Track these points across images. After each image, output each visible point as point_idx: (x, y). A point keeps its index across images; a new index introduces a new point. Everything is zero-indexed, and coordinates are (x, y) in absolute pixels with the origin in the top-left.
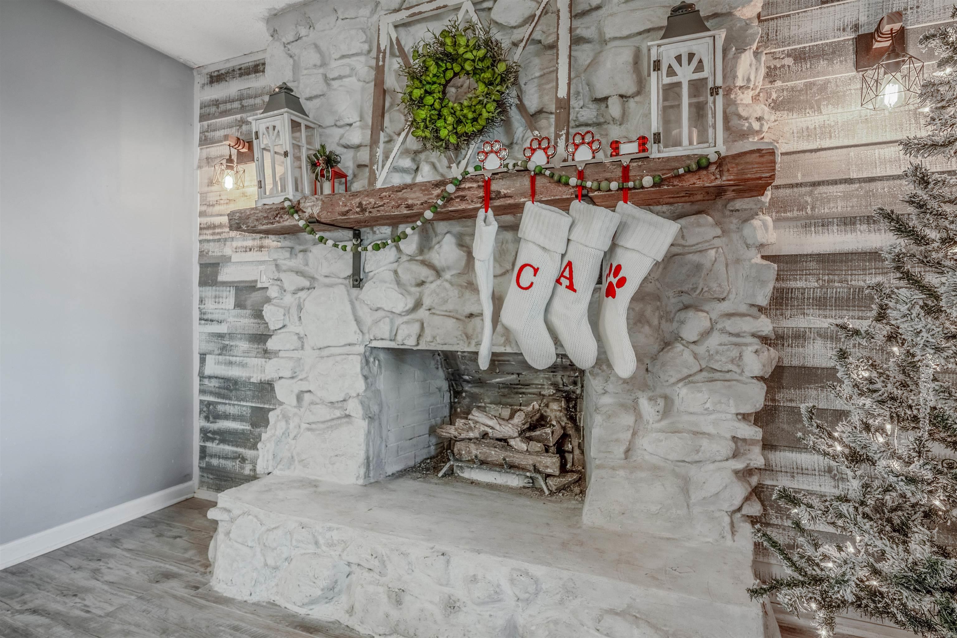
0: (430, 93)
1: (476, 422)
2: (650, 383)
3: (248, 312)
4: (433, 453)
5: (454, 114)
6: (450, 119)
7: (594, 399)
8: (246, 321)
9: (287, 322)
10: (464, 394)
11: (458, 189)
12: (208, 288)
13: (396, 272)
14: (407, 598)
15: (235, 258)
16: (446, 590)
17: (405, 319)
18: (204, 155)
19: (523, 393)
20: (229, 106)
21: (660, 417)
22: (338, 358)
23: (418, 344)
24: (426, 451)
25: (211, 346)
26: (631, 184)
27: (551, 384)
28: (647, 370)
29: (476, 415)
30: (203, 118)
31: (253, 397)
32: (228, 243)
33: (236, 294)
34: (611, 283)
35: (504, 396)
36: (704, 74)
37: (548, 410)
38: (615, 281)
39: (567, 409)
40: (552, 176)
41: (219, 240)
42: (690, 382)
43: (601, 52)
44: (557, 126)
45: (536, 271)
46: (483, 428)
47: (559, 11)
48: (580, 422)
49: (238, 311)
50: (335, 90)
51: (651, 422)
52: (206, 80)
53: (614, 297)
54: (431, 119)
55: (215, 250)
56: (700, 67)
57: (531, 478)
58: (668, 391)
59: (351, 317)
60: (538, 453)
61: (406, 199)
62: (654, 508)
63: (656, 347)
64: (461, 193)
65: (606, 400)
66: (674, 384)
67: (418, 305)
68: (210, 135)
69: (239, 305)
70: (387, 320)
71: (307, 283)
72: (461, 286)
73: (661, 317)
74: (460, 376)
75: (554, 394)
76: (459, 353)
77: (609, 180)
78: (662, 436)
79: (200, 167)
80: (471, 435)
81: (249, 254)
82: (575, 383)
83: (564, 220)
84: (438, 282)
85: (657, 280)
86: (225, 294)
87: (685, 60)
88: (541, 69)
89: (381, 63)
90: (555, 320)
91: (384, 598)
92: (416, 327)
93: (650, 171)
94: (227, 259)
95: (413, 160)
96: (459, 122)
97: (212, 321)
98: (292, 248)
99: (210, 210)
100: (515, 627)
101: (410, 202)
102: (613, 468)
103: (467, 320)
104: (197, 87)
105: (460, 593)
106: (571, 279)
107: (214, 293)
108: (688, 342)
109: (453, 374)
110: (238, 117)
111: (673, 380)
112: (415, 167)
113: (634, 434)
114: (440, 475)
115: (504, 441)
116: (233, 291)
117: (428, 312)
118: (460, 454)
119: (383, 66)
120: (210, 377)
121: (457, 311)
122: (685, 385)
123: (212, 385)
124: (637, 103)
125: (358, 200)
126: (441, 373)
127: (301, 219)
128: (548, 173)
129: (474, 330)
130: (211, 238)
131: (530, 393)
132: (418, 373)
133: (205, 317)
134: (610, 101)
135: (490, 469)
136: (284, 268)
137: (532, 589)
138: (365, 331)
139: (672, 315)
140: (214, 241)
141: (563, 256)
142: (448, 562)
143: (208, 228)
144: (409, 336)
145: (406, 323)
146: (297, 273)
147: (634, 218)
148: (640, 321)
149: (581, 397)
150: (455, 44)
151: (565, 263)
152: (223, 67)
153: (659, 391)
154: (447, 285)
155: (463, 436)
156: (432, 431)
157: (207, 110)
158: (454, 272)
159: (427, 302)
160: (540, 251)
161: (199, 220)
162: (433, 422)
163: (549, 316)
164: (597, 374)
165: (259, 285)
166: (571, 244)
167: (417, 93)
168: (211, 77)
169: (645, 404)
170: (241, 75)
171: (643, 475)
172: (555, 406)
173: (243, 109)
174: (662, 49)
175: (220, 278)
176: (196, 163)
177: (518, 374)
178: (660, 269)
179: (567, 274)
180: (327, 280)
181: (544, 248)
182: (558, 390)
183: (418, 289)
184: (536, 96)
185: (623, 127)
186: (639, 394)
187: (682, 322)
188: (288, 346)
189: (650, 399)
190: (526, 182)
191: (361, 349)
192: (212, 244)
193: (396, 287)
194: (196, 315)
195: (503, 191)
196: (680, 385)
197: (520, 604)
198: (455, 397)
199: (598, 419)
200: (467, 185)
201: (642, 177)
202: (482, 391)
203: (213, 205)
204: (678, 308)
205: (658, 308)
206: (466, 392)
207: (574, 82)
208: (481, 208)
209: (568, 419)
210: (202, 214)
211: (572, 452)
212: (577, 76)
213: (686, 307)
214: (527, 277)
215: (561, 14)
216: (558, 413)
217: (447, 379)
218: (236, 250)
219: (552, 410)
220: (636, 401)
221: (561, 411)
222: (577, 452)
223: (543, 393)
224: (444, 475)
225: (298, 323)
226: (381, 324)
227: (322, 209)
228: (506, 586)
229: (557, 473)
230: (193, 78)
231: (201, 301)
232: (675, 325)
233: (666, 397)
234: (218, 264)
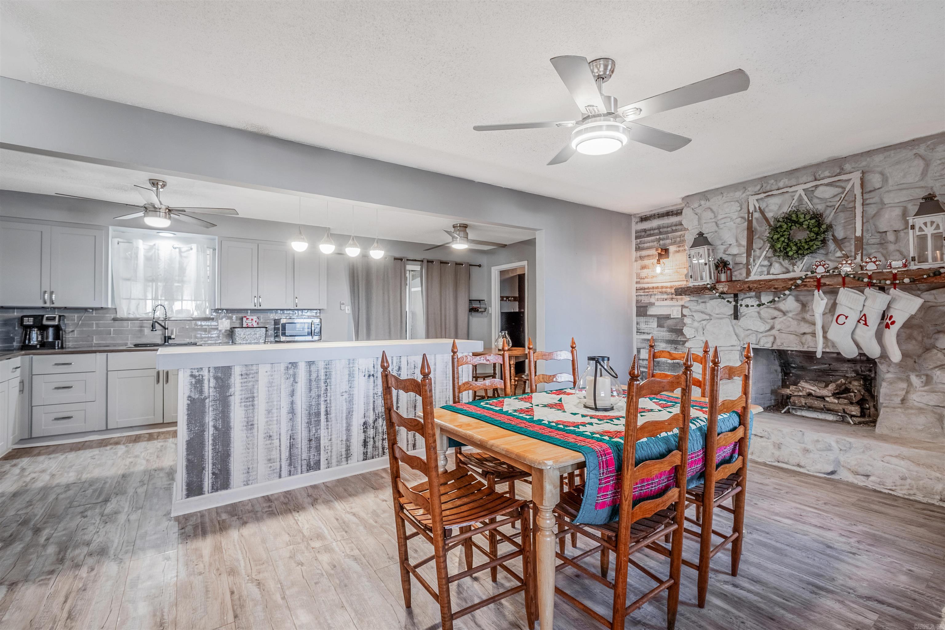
0: (782, 236)
1: (803, 388)
2: (917, 368)
3: (665, 329)
4: (773, 404)
5: (796, 245)
6: (794, 248)
7: (882, 376)
8: (664, 333)
9: (696, 335)
10: (791, 375)
11: (803, 282)
12: (641, 318)
13: (759, 313)
14: (783, 447)
15: (657, 303)
16: (803, 445)
17: (764, 334)
18: (639, 256)
19: (833, 375)
20: (652, 232)
21: (923, 385)
22: (727, 352)
23: (772, 347)
24: (769, 402)
25: (644, 345)
26: (897, 282)
27: (853, 371)
28: (915, 362)
29: (803, 384)
30: (637, 238)
31: (669, 370)
32: (653, 297)
33: (658, 321)
34: (887, 323)
35: (819, 376)
36: (941, 231)
37: (851, 386)
38: (889, 322)
39: (865, 385)
40: (854, 277)
41: (647, 295)
42: (943, 368)
43: (882, 209)
44: (855, 249)
45: (847, 317)
46: (808, 391)
47: (855, 195)
48: (874, 392)
49: (659, 329)
50: (721, 229)
51: (918, 387)
52: (638, 220)
53: (889, 328)
54: (783, 248)
55: (645, 300)
56: (938, 227)
57: (841, 416)
58: (929, 373)
59: (733, 333)
60: (845, 404)
61: (774, 285)
62: (920, 428)
63: (921, 351)
64: (804, 283)
65: (889, 376)
66: (932, 369)
67: (772, 328)
68: (641, 246)
69: (660, 326)
70: (754, 335)
71: (708, 317)
72: (798, 320)
73: (923, 337)
74: (789, 364)
75: (855, 376)
76: (789, 352)
77: (886, 280)
78: (924, 394)
79: (636, 261)
80: (801, 394)
81: (665, 302)
82: (870, 371)
83: (862, 298)
84: (785, 318)
85: (921, 318)
86: (651, 321)
87: (929, 224)
88: (845, 219)
89: (750, 219)
90: (857, 338)
91: (771, 447)
92: (771, 339)
93: (908, 276)
94: (652, 304)
95: (769, 261)
96: (799, 249)
97: (644, 333)
98: (697, 301)
99: (642, 281)
100: (839, 462)
101: (776, 286)
102: (894, 408)
103: (802, 336)
104: (633, 224)
105: (810, 447)
106: (865, 321)
107: (645, 320)
108: (941, 349)
109: (784, 363)
110: (658, 237)
111: (931, 367)
112: (769, 264)
113: (907, 392)
114: (783, 412)
115: (823, 398)
116: (656, 319)
117: (778, 332)
118: (795, 403)
119: (752, 220)
120: (643, 360)
121: (796, 332)
122: (940, 369)
123: (645, 363)
124: (905, 233)
125: (747, 285)
126: (777, 362)
127: (716, 293)
128: (852, 276)
129: (806, 340)
130: (643, 294)
131: (838, 376)
132: (765, 361)
133: (640, 331)
134: (888, 233)
135: (815, 411)
136: (693, 310)
137: (848, 446)
138: (741, 340)
139: (931, 336)
140: (645, 295)
141: (861, 312)
142: (803, 434)
143: (641, 289)
144: (767, 342)
145: (766, 336)
146: (702, 312)
147: (899, 296)
148: (909, 338)
149: (875, 378)
150: (797, 216)
151: (862, 314)
152: (648, 214)
153: (923, 372)
154: (790, 319)
155: (796, 394)
156: (774, 392)
157: (640, 234)
158: (794, 313)
159: (777, 327)
160: (849, 309)
161: (636, 285)
162: (773, 388)
163: (854, 336)
164: (883, 363)
165: (672, 317)
166: (865, 308)
167: (776, 237)
168: (641, 218)
169: (914, 378)
170: (659, 217)
171: (913, 411)
172: (856, 383)
173: (660, 233)
174: (915, 220)
175: (648, 313)
176: (634, 259)
177: (830, 365)
178: (923, 313)
179: (863, 318)
180: (717, 316)
181: (851, 308)
182: (858, 374)
183: (772, 321)
184: (842, 232)
185: (896, 245)
186: (910, 373)
187: (937, 339)
188: (697, 346)
189: (917, 376)
190: (840, 280)
191: (739, 348)
192: (643, 297)
193: (759, 320)
194: (635, 330)
195: (827, 283)
196: (936, 369)
197: (841, 452)
198: (785, 376)
199: (884, 384)
200: (808, 280)
201: (904, 278)
202: (803, 373)
203: (644, 279)
204: (934, 332)
205: (921, 332)
206: (792, 373)
207: (865, 225)
208: (815, 290)
209: (865, 391)
210: (637, 283)
211: (869, 409)
212: (867, 222)
213: (939, 332)
214: (842, 319)
215: (857, 197)
216: (858, 387)
217: (780, 366)
218: (658, 300)
219: (853, 385)
220: (908, 377)
221: (860, 386)
222: (872, 409)
223: (847, 375)
224: (785, 412)
225: (702, 335)
226: (751, 337)
227: (729, 289)
228: (834, 444)
229: (859, 415)
230: (631, 220)
231: (638, 324)
232: (932, 340)
233: (927, 375)
234: (647, 306)
